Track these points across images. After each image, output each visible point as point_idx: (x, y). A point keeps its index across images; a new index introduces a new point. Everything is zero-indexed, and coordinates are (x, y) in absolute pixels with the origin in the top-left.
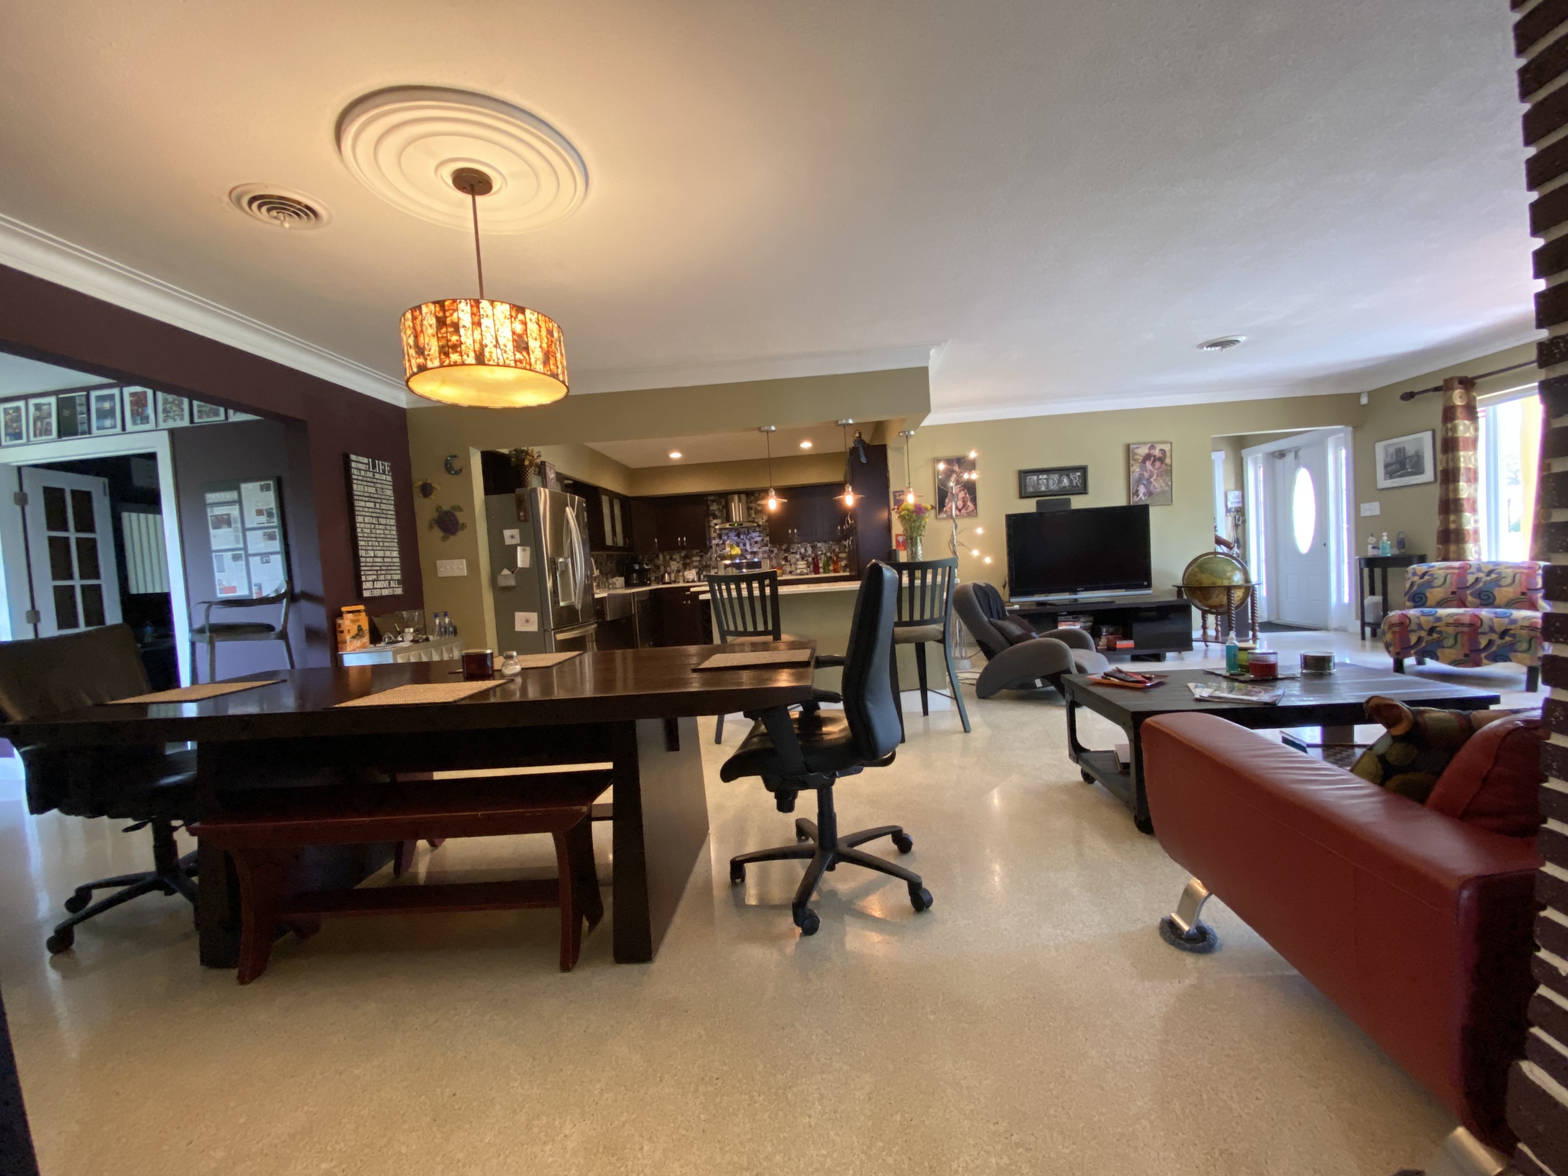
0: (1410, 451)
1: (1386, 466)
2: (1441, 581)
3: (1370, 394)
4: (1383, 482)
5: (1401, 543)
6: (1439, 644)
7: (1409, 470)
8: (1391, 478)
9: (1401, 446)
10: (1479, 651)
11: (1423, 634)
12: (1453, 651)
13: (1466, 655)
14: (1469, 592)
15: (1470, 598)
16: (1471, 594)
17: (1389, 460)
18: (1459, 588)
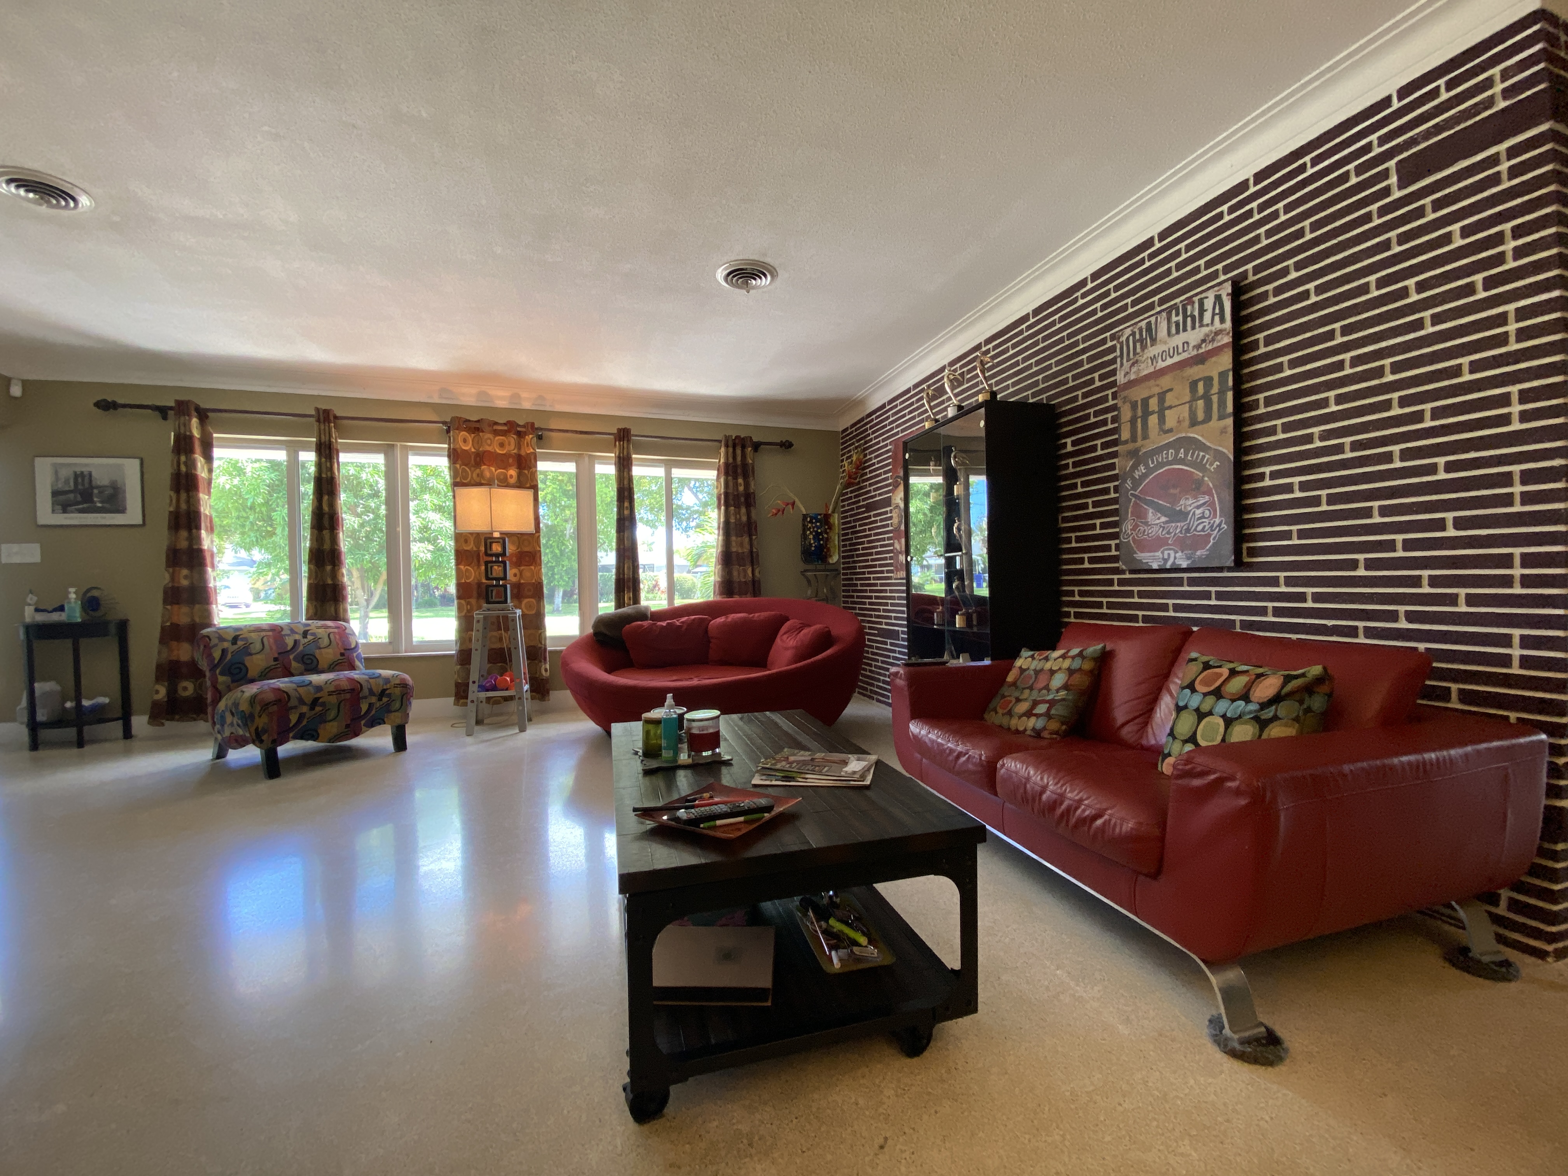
0: (101, 478)
1: (55, 494)
2: (258, 646)
3: (26, 384)
4: (46, 514)
5: (91, 603)
6: (322, 719)
7: (99, 505)
8: (65, 511)
9: (85, 470)
10: (361, 718)
11: (305, 709)
12: (335, 724)
13: (347, 726)
14: (291, 657)
15: (294, 664)
16: (295, 659)
17: (60, 486)
18: (279, 654)
